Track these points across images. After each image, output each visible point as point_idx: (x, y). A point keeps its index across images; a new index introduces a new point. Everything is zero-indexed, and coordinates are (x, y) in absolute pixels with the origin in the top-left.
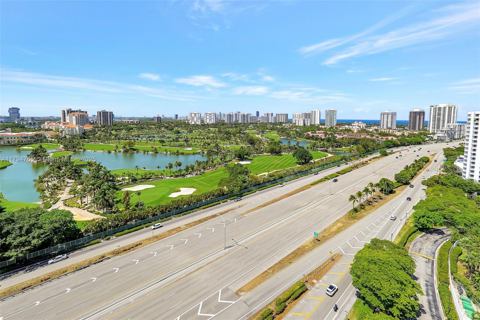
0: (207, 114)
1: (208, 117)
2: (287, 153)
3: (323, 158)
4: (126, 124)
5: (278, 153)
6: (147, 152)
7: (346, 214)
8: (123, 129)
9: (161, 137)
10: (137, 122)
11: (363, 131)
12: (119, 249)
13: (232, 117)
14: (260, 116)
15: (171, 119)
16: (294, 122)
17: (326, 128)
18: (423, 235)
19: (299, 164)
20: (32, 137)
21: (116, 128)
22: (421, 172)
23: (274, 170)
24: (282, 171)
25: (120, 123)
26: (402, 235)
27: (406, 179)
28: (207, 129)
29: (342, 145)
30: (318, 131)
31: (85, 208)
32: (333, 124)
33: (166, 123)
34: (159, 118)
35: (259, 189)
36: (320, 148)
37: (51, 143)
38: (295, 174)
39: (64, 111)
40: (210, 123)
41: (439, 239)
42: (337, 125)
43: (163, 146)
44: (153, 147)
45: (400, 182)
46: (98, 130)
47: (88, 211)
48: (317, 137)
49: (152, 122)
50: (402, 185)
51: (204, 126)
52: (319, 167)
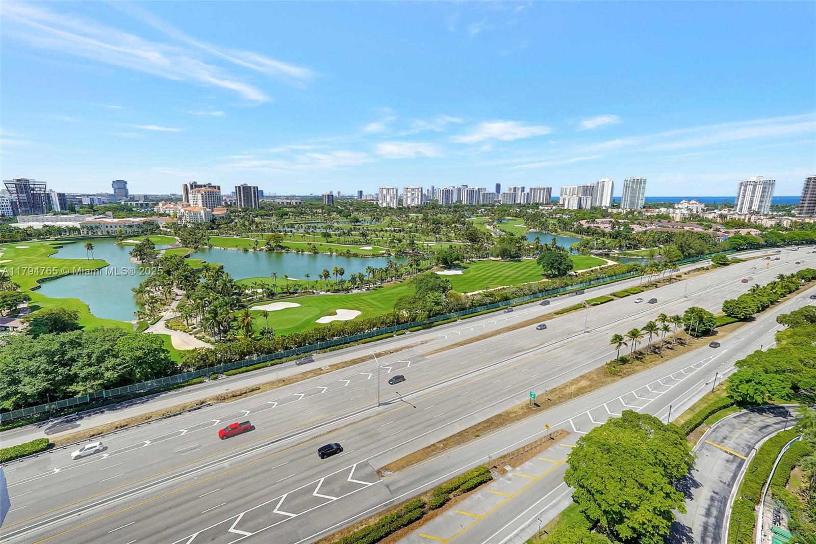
0: (409, 189)
1: (409, 195)
2: (531, 258)
3: (593, 268)
4: (279, 206)
5: (515, 257)
6: (302, 252)
7: (603, 367)
8: (272, 215)
9: (326, 228)
10: (296, 203)
11: (694, 218)
12: (227, 393)
13: (452, 194)
14: (502, 191)
15: (351, 197)
16: (561, 202)
17: (621, 213)
18: (741, 415)
19: (548, 277)
20: (139, 226)
21: (262, 212)
22: (788, 299)
23: (498, 285)
24: (509, 289)
25: (270, 205)
26: (697, 410)
27: (747, 311)
28: (404, 216)
29: (639, 245)
30: (601, 220)
31: (191, 333)
32: (637, 206)
33: (341, 205)
34: (330, 197)
35: (463, 317)
36: (597, 249)
37: (165, 235)
38: (533, 294)
39: (186, 185)
40: (412, 205)
41: (774, 424)
42: (644, 207)
43: (328, 242)
44: (311, 244)
45: (733, 316)
46: (234, 216)
47: (195, 337)
48: (596, 230)
49: (319, 202)
50: (736, 322)
51: (402, 210)
52: (581, 282)
